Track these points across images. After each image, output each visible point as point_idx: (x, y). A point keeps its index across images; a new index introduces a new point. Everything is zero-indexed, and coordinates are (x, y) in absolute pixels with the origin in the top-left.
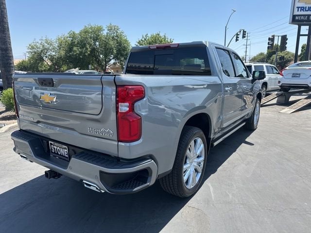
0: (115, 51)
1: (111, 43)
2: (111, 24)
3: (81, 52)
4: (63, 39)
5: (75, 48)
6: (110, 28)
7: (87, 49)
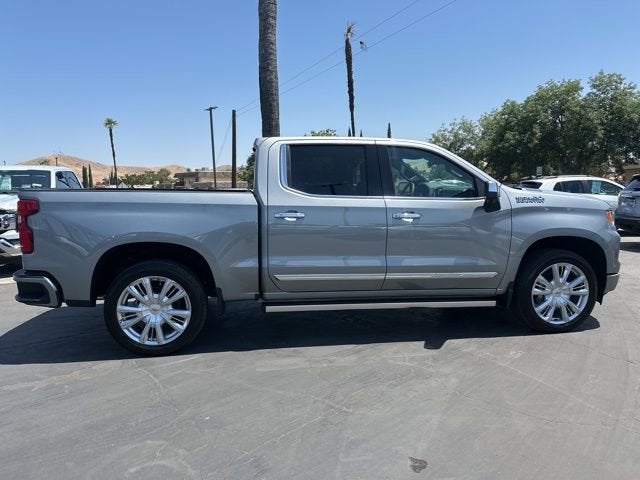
0: (600, 133)
1: (592, 115)
2: (601, 73)
3: (520, 142)
4: (492, 118)
5: (509, 135)
6: (598, 83)
7: (534, 134)
